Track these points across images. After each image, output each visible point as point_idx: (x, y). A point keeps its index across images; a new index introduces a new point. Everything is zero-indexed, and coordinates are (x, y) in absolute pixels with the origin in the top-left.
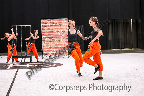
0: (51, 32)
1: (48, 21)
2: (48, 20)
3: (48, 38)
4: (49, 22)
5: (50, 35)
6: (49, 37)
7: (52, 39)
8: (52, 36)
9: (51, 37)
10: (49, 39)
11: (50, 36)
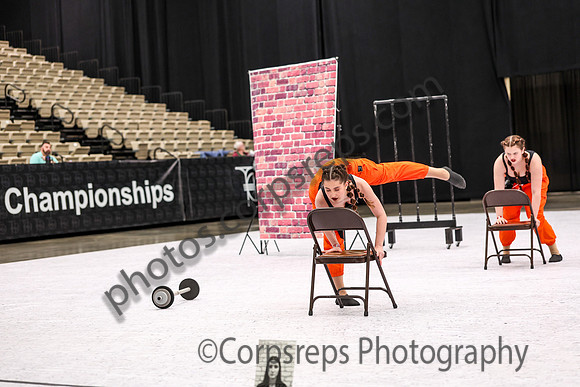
1: (271, 77)
2: (271, 73)
4: (275, 80)
5: (270, 142)
6: (267, 153)
7: (275, 159)
9: (273, 153)
10: (267, 160)
11: (271, 146)
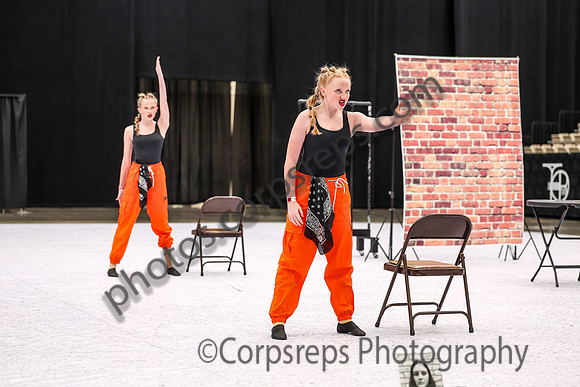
0: (445, 125)
3: (434, 155)
8: (450, 143)
